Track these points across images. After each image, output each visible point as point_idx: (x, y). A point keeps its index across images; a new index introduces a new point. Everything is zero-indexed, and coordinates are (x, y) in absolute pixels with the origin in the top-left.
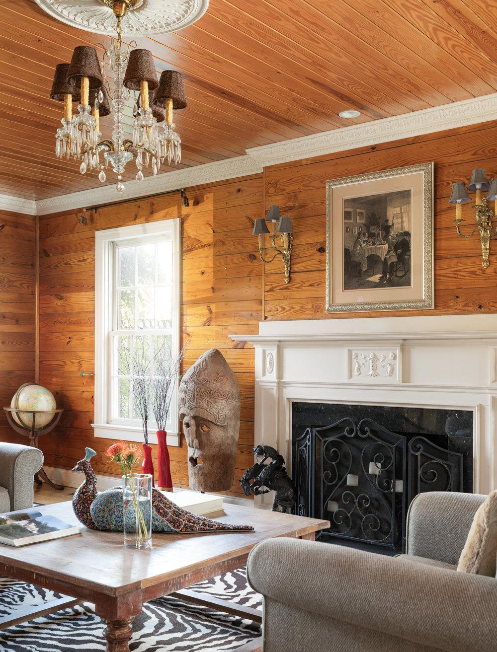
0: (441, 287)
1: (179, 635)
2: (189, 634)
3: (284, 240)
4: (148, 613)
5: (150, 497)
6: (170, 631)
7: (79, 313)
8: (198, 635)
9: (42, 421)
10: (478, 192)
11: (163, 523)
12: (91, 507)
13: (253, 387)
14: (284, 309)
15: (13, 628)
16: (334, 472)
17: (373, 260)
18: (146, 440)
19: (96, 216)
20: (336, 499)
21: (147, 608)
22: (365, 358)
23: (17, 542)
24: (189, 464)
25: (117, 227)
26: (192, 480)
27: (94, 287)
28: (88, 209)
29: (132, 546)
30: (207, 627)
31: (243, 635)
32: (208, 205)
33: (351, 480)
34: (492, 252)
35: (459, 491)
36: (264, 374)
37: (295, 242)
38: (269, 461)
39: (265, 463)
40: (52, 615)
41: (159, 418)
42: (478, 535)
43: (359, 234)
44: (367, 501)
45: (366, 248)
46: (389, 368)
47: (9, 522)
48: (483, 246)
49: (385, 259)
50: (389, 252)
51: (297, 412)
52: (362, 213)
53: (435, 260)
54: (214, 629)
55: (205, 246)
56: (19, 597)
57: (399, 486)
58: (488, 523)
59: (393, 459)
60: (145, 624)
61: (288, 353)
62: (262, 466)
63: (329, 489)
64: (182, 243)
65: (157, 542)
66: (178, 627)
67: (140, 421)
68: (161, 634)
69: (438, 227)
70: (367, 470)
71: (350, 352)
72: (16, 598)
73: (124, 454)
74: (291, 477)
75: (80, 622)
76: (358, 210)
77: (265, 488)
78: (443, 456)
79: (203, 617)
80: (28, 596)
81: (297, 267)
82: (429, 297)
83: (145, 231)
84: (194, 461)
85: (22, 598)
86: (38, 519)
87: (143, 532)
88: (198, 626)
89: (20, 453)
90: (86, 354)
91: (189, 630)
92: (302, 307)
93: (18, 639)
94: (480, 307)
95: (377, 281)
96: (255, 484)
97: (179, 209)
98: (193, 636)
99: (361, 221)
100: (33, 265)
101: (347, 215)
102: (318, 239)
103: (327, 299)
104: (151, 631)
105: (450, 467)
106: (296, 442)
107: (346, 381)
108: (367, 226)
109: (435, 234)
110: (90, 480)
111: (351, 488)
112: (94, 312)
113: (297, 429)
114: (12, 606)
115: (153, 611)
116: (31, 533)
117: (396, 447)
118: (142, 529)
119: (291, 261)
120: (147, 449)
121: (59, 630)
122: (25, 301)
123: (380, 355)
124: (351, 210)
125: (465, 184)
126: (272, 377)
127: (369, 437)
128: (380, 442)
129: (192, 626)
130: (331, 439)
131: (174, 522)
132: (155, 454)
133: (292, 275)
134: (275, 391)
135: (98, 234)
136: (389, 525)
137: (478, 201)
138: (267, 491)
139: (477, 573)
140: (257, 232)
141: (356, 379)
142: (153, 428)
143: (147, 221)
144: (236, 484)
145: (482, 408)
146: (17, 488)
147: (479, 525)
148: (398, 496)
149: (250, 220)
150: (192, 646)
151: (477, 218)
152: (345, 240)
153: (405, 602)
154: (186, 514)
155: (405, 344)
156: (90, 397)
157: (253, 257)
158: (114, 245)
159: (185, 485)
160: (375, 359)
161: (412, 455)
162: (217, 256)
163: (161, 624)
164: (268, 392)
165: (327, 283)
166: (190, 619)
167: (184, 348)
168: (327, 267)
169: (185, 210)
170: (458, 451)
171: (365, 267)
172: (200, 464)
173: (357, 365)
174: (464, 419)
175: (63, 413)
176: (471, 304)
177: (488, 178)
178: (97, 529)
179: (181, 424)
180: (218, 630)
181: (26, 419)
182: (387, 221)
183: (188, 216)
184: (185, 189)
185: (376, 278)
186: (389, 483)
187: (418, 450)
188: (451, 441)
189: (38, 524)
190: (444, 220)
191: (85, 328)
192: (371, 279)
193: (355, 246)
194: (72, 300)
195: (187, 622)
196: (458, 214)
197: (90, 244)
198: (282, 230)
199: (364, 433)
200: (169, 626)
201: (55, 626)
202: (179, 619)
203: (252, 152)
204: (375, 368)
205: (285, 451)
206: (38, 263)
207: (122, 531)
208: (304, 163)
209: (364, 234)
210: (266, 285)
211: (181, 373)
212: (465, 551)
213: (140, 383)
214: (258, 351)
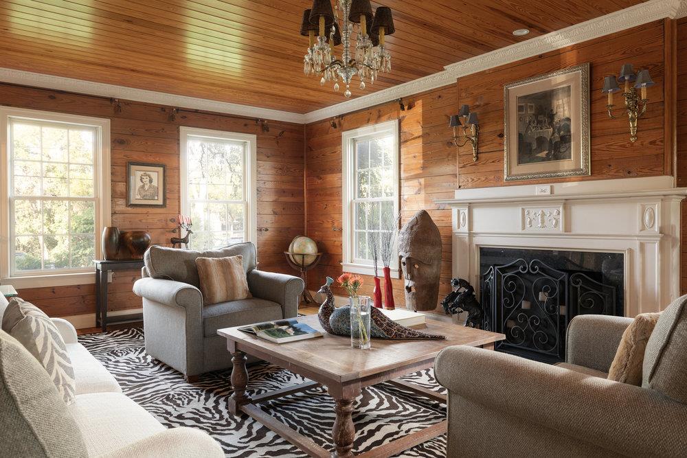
0: (596, 159)
1: (393, 411)
2: (401, 412)
3: (472, 130)
4: (373, 394)
5: (369, 313)
6: (387, 409)
7: (332, 188)
8: (407, 412)
9: (309, 260)
10: (626, 82)
11: (380, 332)
12: (330, 318)
13: (451, 237)
14: (473, 180)
15: (281, 398)
16: (511, 300)
17: (541, 141)
18: (377, 274)
19: (342, 121)
20: (514, 319)
21: (372, 390)
22: (535, 214)
23: (280, 340)
24: (406, 291)
25: (357, 128)
26: (408, 303)
27: (341, 170)
28: (337, 117)
29: (357, 347)
30: (414, 407)
31: (440, 415)
32: (418, 109)
33: (525, 305)
34: (640, 129)
35: (612, 314)
36: (459, 228)
37: (481, 131)
38: (463, 290)
39: (459, 291)
40: (307, 391)
41: (385, 259)
42: (626, 350)
43: (530, 122)
44: (537, 321)
45: (534, 132)
46: (554, 221)
47: (276, 327)
48: (631, 125)
49: (550, 139)
50: (553, 133)
51: (484, 254)
52: (532, 106)
53: (591, 137)
54: (419, 409)
55: (416, 138)
56: (287, 377)
57: (563, 310)
58: (634, 340)
59: (558, 290)
60: (370, 402)
61: (476, 212)
62: (458, 293)
63: (507, 312)
64: (400, 137)
65: (375, 345)
66: (393, 406)
67: (373, 261)
68: (381, 410)
69: (593, 112)
70: (538, 298)
71: (523, 210)
72: (285, 378)
73: (351, 282)
74: (479, 301)
75: (325, 398)
76: (529, 104)
77: (460, 309)
78: (599, 288)
79: (412, 400)
80: (293, 377)
81: (482, 150)
82: (586, 167)
83: (375, 130)
84: (409, 289)
85: (289, 379)
86: (295, 325)
87: (364, 337)
88: (407, 406)
89: (290, 281)
90: (336, 216)
91: (401, 408)
92: (486, 178)
93: (284, 407)
94: (629, 172)
95: (545, 156)
96: (452, 307)
97: (398, 113)
98: (403, 413)
99: (530, 112)
100: (302, 157)
101: (520, 108)
102: (499, 128)
103: (505, 171)
104: (373, 407)
105: (604, 297)
106: (483, 277)
107: (520, 231)
108: (536, 115)
109: (591, 118)
110: (330, 299)
111: (525, 311)
112: (341, 187)
113: (483, 266)
114: (282, 384)
115: (376, 393)
116: (289, 335)
117: (560, 281)
118: (363, 335)
119: (478, 145)
120: (377, 280)
121: (311, 402)
122: (298, 181)
123: (547, 211)
124: (523, 104)
125: (615, 77)
126: (465, 229)
127: (538, 273)
128: (548, 277)
129: (403, 406)
130: (509, 274)
131: (387, 331)
132: (383, 283)
133: (479, 155)
134: (467, 239)
135: (344, 134)
136: (555, 339)
137: (626, 90)
138: (462, 312)
139: (625, 382)
140: (452, 125)
141: (528, 229)
142: (381, 266)
143: (376, 122)
144: (440, 306)
145: (631, 251)
146: (287, 304)
147: (626, 342)
148: (562, 317)
149: (448, 117)
150: (402, 421)
151: (626, 103)
152: (519, 126)
153: (560, 402)
154: (397, 325)
155: (567, 203)
156: (340, 245)
157: (450, 144)
158: (354, 141)
159: (403, 306)
160: (543, 215)
161: (573, 287)
162: (424, 143)
163: (381, 403)
164: (461, 240)
165: (505, 160)
166: (402, 400)
167: (402, 210)
168: (505, 148)
169: (402, 113)
170: (611, 284)
171: (534, 146)
172: (413, 290)
173: (529, 220)
174: (616, 260)
175: (322, 256)
176: (621, 171)
177: (636, 71)
178: (334, 334)
179: (400, 262)
180: (422, 410)
181: (299, 259)
182: (552, 110)
183: (404, 117)
184: (401, 98)
185: (543, 154)
186: (554, 308)
187: (578, 283)
188: (605, 277)
189: (295, 329)
190: (598, 107)
191: (337, 198)
192: (540, 155)
193: (526, 131)
194: (327, 179)
195: (400, 402)
196: (610, 102)
197: (338, 142)
198: (471, 123)
199: (534, 269)
200: (386, 404)
201: (309, 400)
202: (394, 400)
203: (449, 68)
204: (543, 222)
205: (474, 283)
206: (305, 156)
207: (349, 336)
208: (487, 72)
209: (534, 122)
210: (459, 163)
211: (400, 227)
212: (614, 363)
213: (371, 235)
214: (454, 211)
